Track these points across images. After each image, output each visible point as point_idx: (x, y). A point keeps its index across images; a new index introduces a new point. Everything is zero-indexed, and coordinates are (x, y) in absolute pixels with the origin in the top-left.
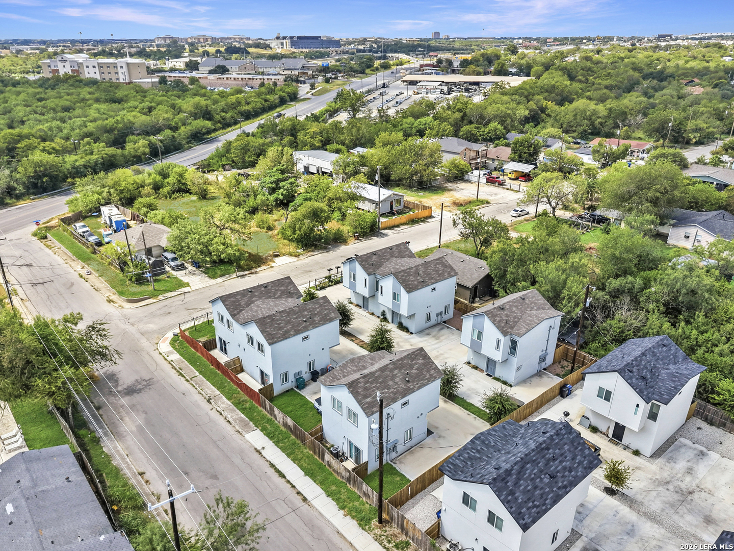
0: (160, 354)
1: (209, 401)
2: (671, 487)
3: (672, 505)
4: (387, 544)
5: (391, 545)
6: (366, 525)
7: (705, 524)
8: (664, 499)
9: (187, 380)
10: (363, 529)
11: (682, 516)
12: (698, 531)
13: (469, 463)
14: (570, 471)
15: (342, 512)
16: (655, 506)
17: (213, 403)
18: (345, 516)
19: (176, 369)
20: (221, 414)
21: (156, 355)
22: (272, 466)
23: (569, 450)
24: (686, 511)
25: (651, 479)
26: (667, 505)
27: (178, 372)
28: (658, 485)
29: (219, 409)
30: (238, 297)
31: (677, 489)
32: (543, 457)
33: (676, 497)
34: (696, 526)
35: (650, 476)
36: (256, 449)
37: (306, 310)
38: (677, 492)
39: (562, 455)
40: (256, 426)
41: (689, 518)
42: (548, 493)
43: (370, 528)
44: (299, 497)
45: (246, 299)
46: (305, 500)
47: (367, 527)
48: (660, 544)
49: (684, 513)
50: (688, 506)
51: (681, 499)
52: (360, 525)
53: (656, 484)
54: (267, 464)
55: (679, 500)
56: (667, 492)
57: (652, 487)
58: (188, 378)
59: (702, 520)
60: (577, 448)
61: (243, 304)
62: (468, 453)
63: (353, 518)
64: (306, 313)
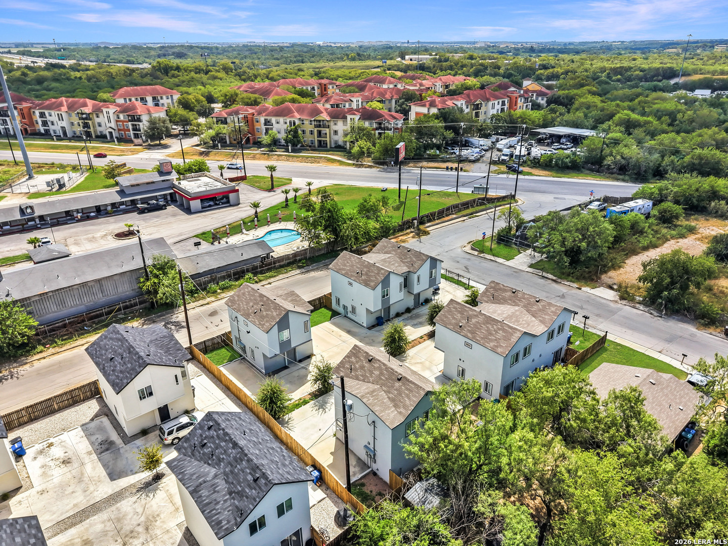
2: (140, 529)
3: (119, 520)
7: (85, 538)
8: (130, 516)
11: (103, 522)
12: (82, 528)
14: (113, 371)
16: (127, 505)
23: (128, 367)
24: (107, 528)
25: (158, 515)
26: (121, 515)
28: (147, 518)
31: (135, 534)
32: (125, 351)
33: (127, 528)
34: (87, 529)
35: (162, 516)
38: (132, 532)
39: (124, 363)
41: (99, 527)
42: (102, 359)
48: (88, 493)
49: (105, 526)
50: (111, 534)
51: (122, 532)
53: (151, 518)
55: (122, 529)
56: (135, 523)
57: (148, 512)
59: (91, 538)
60: (128, 373)
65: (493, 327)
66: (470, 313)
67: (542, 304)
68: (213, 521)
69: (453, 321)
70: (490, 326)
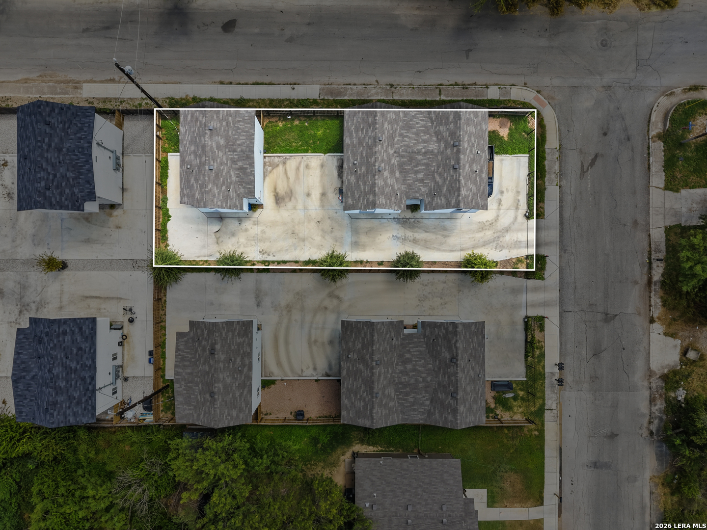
0: (514, 85)
1: (392, 86)
4: (146, 101)
5: (144, 102)
6: (170, 101)
9: (441, 85)
10: (169, 98)
13: (79, 125)
15: (192, 96)
17: (385, 86)
18: (187, 96)
19: (470, 85)
20: (364, 85)
21: (519, 80)
27: (465, 85)
30: (452, 125)
36: (297, 84)
37: (367, 172)
40: (323, 99)
43: (166, 102)
44: (227, 81)
45: (446, 134)
46: (222, 83)
47: (168, 101)
52: (173, 99)
58: (443, 87)
61: (441, 128)
62: (86, 132)
63: (182, 99)
64: (363, 169)
65: (364, 392)
66: (368, 357)
67: (452, 402)
68: (18, 409)
69: (351, 344)
70: (363, 388)
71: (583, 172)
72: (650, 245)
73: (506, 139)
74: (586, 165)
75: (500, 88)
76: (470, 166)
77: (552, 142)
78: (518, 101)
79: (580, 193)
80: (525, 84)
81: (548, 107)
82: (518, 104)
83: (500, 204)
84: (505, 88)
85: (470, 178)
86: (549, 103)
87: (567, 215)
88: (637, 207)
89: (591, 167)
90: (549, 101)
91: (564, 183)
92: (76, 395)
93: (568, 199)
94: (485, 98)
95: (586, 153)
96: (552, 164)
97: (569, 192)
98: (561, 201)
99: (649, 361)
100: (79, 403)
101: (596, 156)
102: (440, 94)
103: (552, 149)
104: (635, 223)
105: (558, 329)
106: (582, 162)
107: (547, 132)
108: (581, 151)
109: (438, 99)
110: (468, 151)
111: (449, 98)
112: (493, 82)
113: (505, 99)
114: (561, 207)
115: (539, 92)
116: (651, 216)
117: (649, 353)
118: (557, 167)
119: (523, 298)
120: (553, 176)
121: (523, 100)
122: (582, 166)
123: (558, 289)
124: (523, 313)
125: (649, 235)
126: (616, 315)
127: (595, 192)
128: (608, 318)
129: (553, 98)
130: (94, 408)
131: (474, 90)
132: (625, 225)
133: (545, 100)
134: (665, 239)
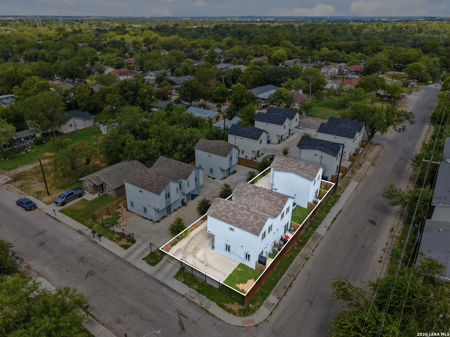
0: (271, 314)
1: (307, 259)
9: (295, 279)
17: (308, 256)
19: (286, 292)
20: (314, 250)
21: (273, 319)
22: (332, 222)
27: (288, 289)
29: (311, 251)
36: (327, 230)
54: (332, 224)
58: (292, 279)
71: (180, 314)
72: (97, 321)
73: (236, 285)
74: (183, 319)
75: (274, 304)
76: (233, 210)
77: (214, 309)
78: (258, 309)
79: (169, 304)
80: (268, 321)
81: (240, 324)
82: (256, 308)
83: (201, 262)
84: (272, 307)
85: (227, 208)
86: (244, 327)
87: (164, 290)
88: (128, 330)
89: (179, 321)
90: (245, 328)
91: (184, 299)
92: (238, 131)
93: (172, 296)
94: (271, 293)
95: (191, 324)
96: (202, 300)
97: (176, 298)
98: (175, 291)
99: (45, 279)
100: (235, 131)
101: (183, 329)
102: (288, 275)
103: (210, 305)
104: (119, 322)
105: (113, 252)
106: (188, 318)
107: (224, 311)
108: (194, 322)
109: (286, 273)
110: (241, 212)
111: (283, 277)
112: (281, 304)
113: (264, 303)
114: (171, 289)
115: (256, 326)
116: (112, 334)
117: (48, 281)
118: (197, 301)
119: (145, 246)
120: (193, 295)
121: (256, 313)
122: (185, 316)
123: (131, 263)
124: (138, 242)
125: (103, 325)
126: (86, 278)
127: (162, 312)
128: (90, 273)
129: (246, 331)
130: (231, 134)
131: (281, 291)
132: (125, 314)
133: (248, 325)
134: (90, 332)
